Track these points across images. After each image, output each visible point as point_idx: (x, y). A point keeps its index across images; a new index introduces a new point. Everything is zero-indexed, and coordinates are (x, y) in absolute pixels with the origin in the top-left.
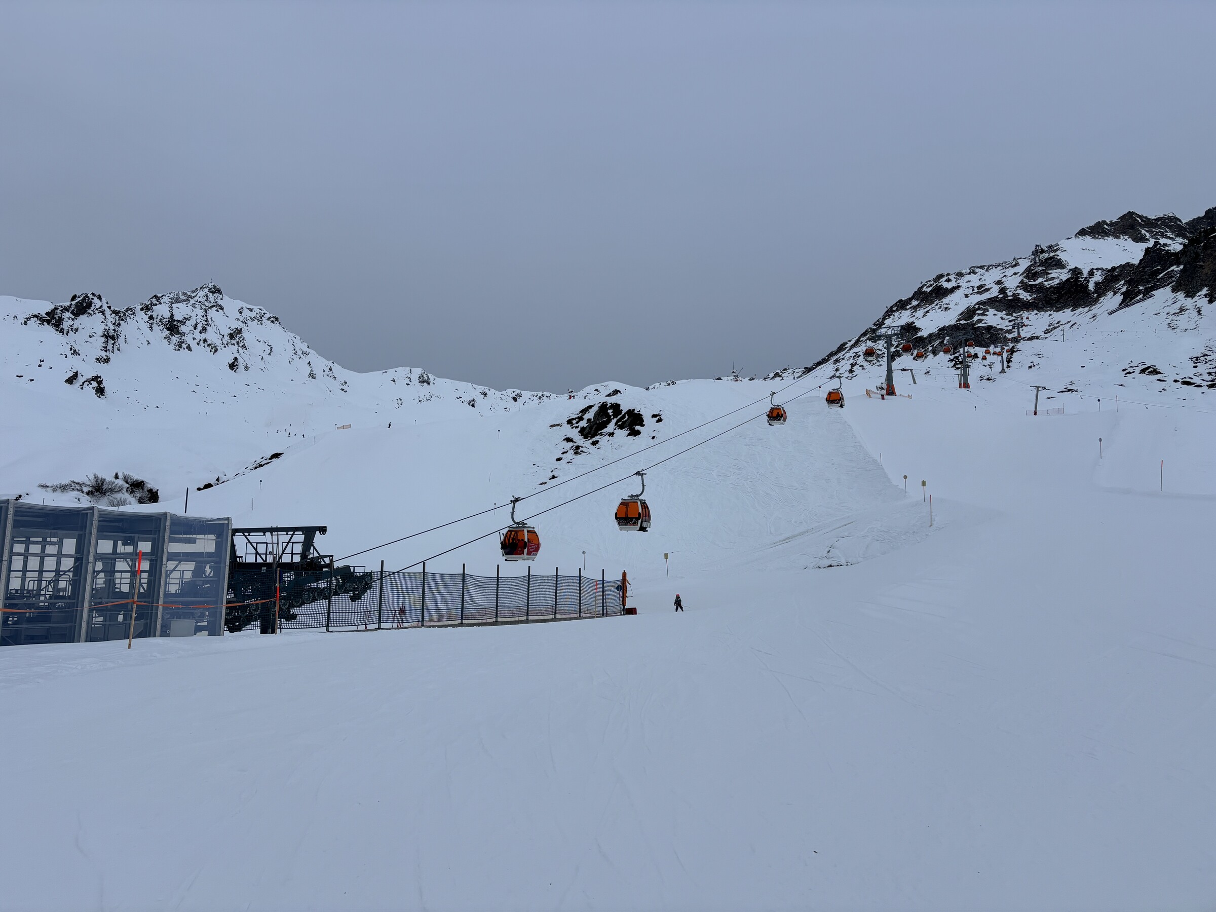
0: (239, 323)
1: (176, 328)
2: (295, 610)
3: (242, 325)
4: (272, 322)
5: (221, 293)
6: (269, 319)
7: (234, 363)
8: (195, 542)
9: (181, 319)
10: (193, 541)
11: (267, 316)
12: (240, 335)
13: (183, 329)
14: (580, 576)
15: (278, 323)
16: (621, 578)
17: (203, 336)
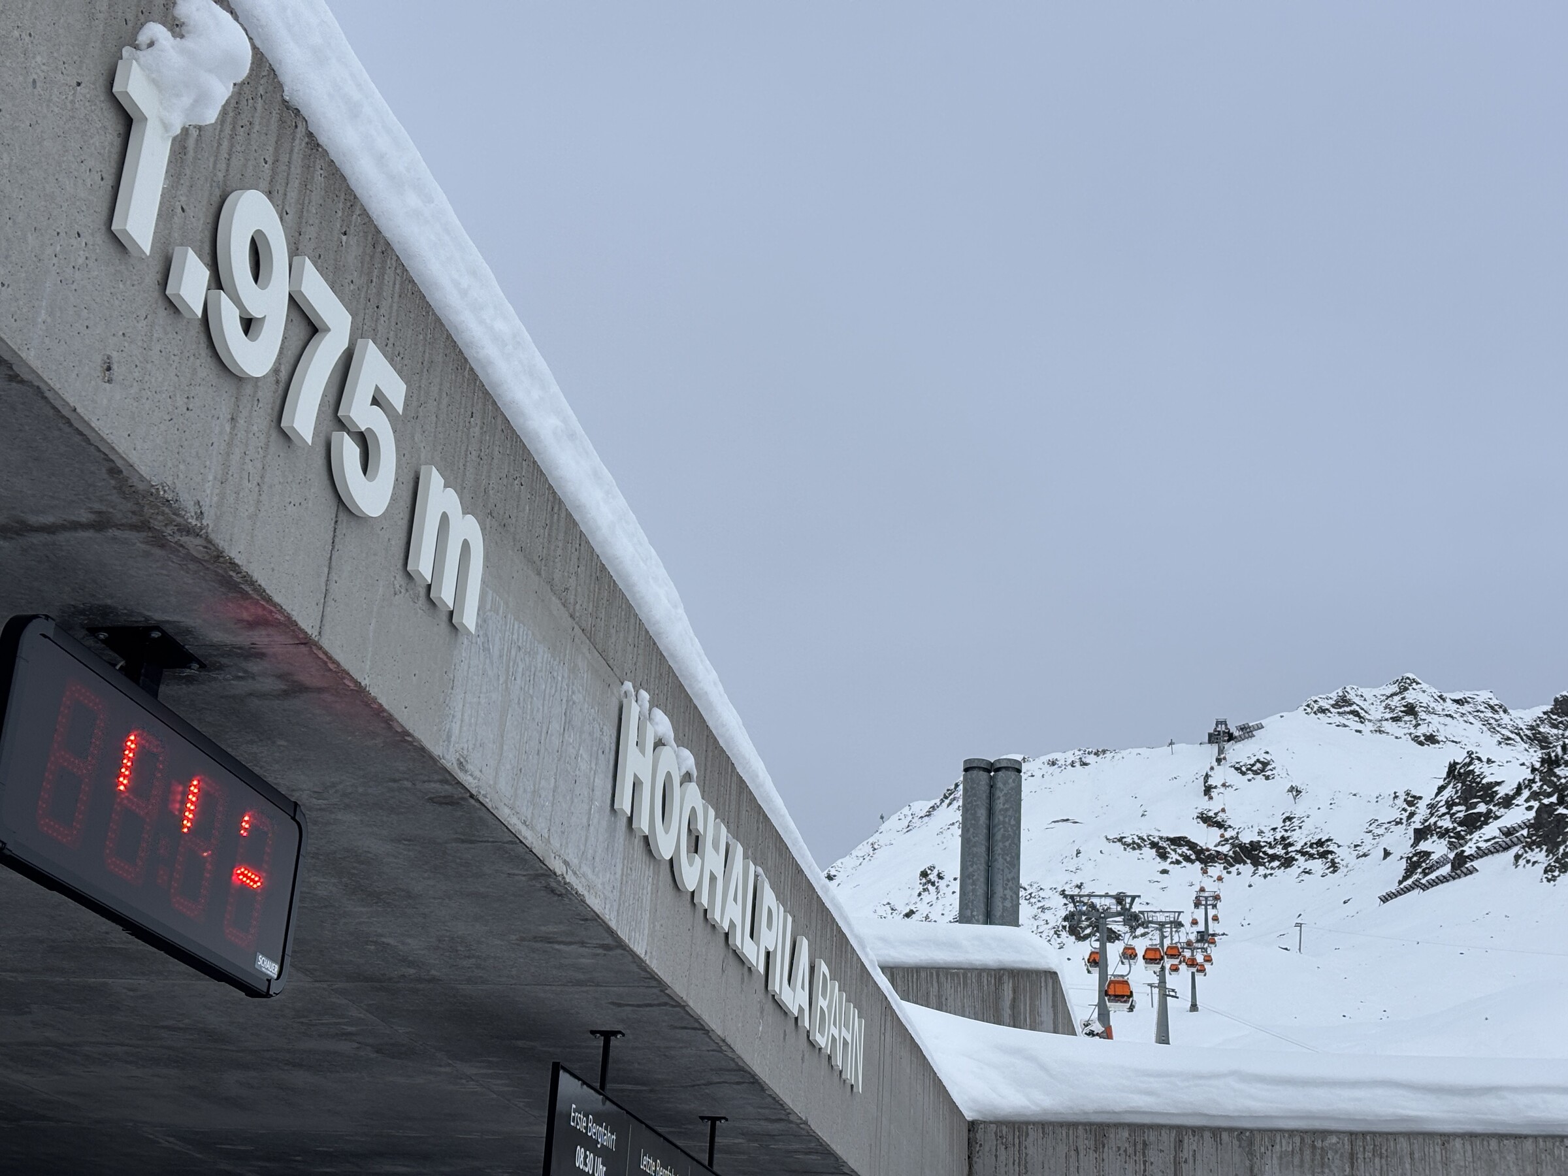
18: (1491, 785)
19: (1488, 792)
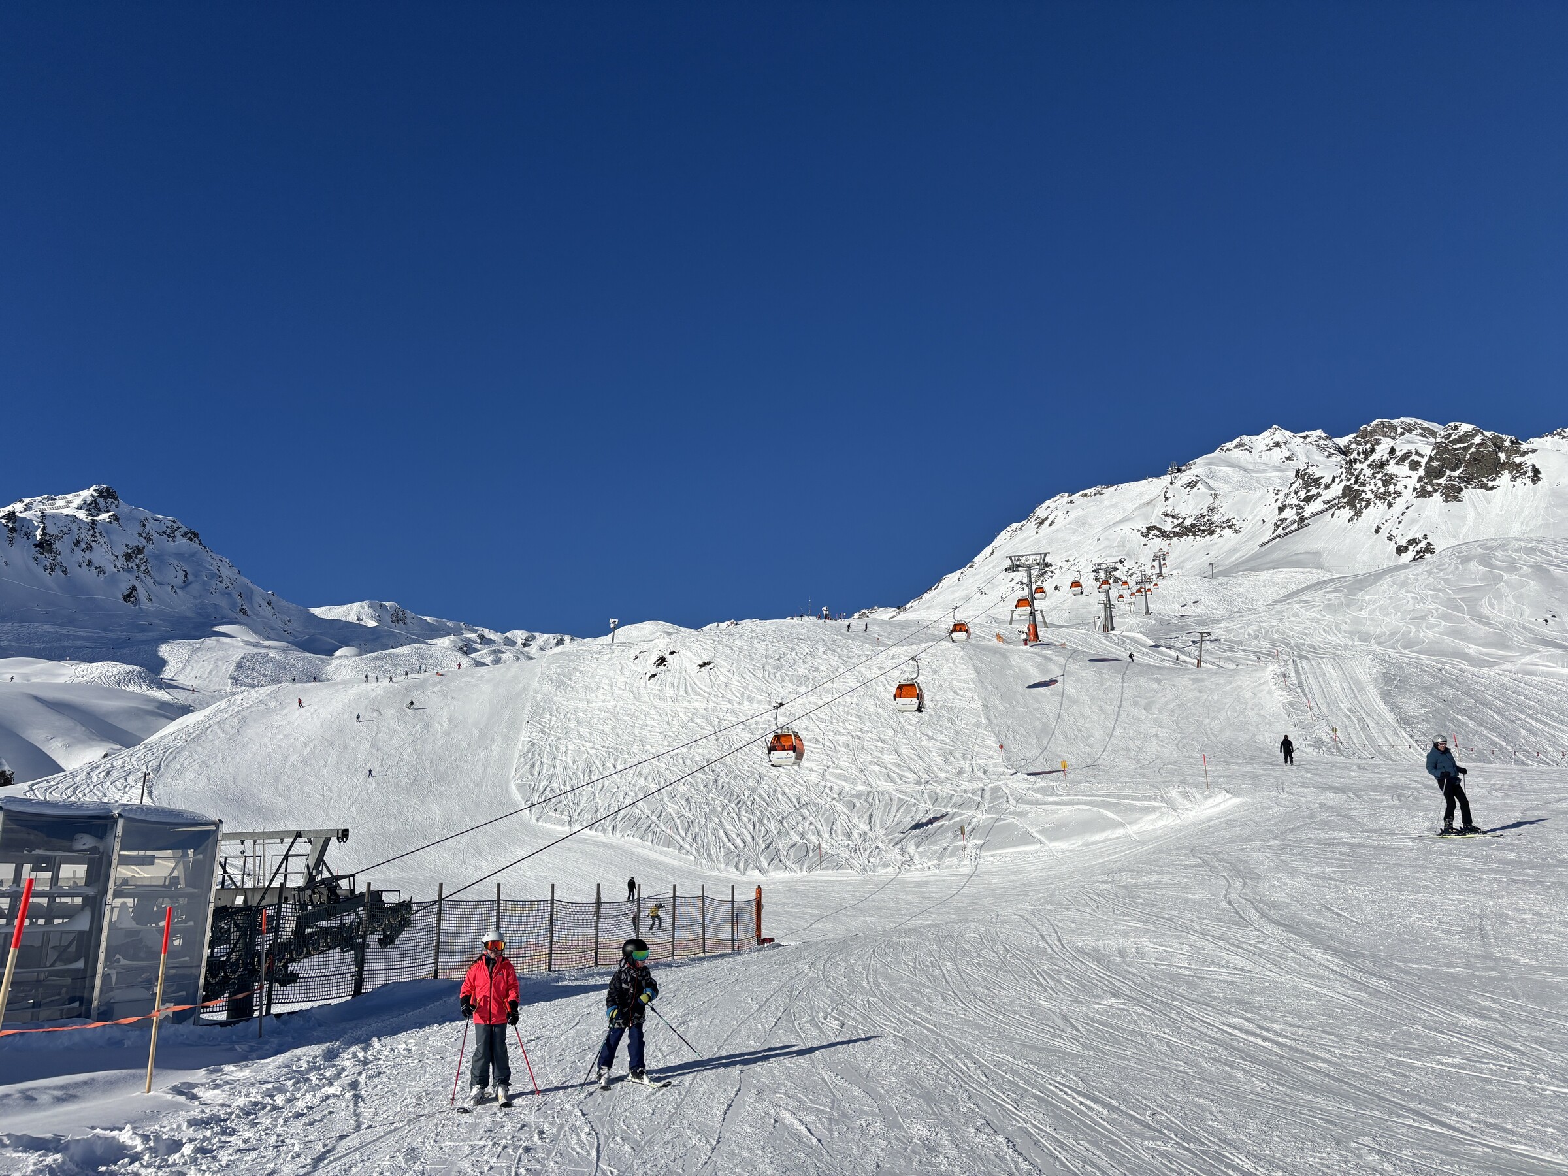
0: (141, 539)
1: (48, 545)
2: (292, 967)
3: (144, 542)
4: (190, 539)
5: (116, 499)
6: (185, 535)
7: (131, 593)
8: (152, 863)
9: (56, 532)
10: (150, 861)
11: (183, 530)
12: (141, 556)
13: (57, 545)
14: (703, 897)
15: (197, 542)
16: (754, 896)
17: (88, 556)
18: (1319, 478)
19: (1317, 482)
